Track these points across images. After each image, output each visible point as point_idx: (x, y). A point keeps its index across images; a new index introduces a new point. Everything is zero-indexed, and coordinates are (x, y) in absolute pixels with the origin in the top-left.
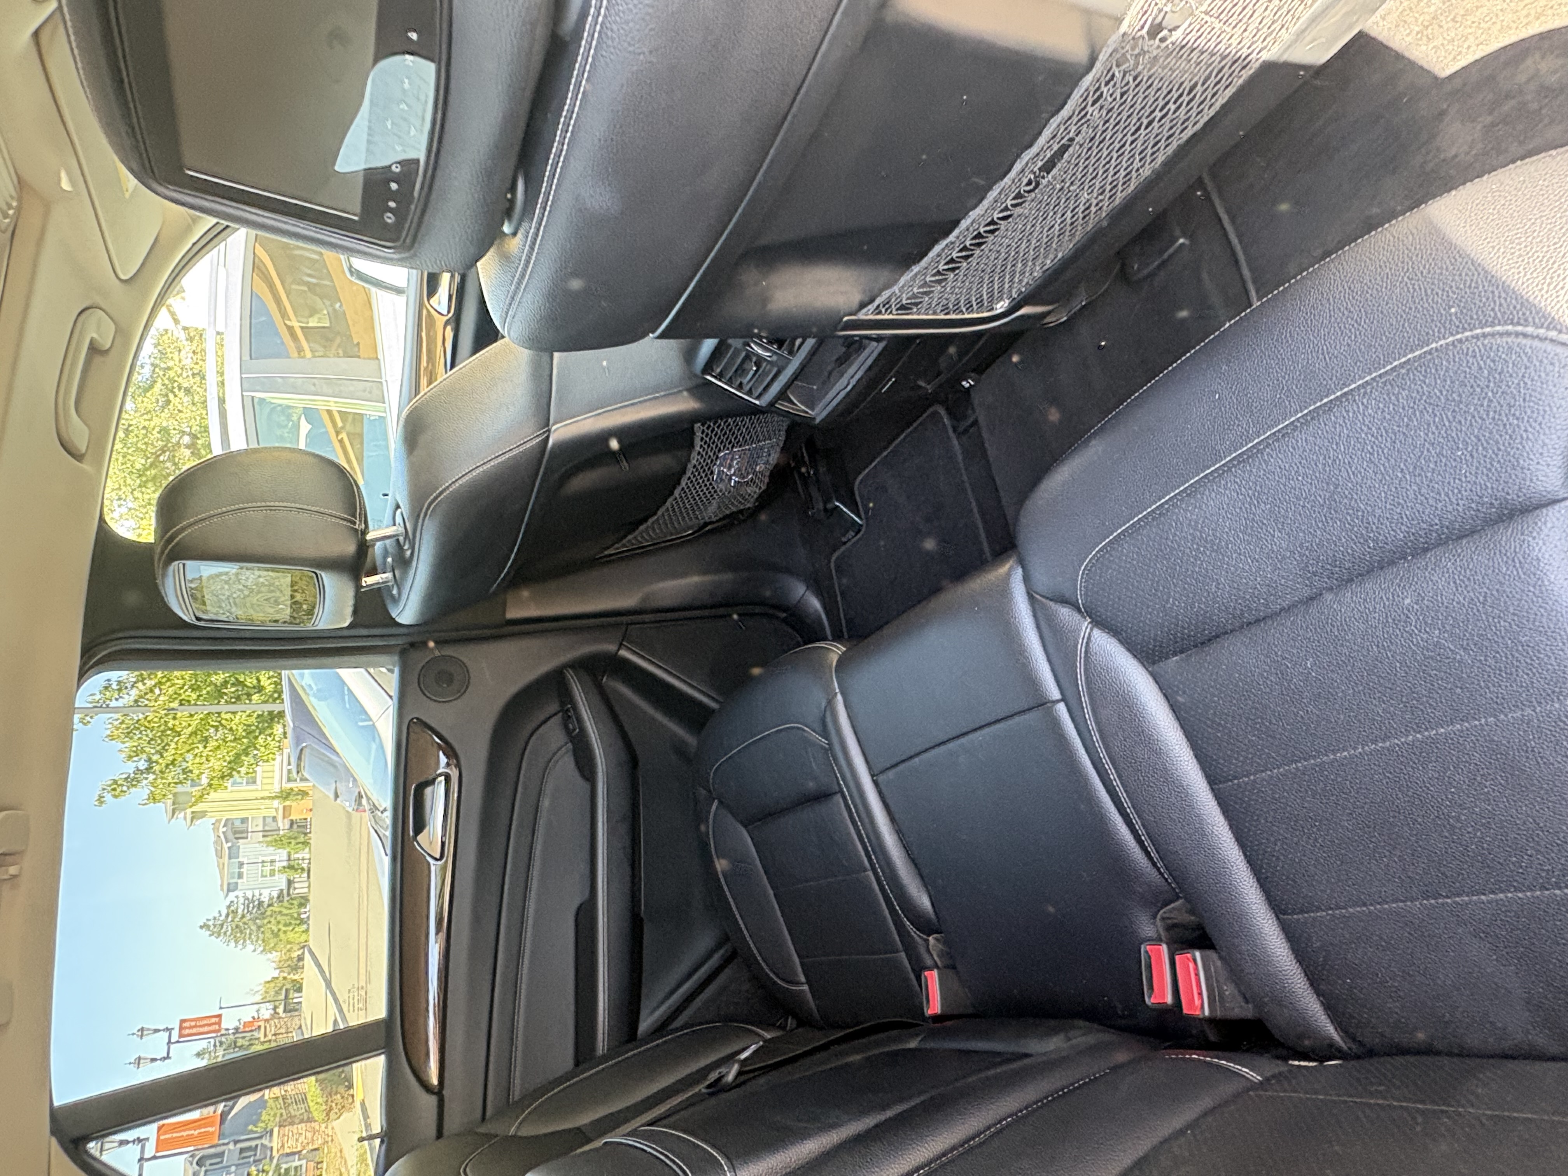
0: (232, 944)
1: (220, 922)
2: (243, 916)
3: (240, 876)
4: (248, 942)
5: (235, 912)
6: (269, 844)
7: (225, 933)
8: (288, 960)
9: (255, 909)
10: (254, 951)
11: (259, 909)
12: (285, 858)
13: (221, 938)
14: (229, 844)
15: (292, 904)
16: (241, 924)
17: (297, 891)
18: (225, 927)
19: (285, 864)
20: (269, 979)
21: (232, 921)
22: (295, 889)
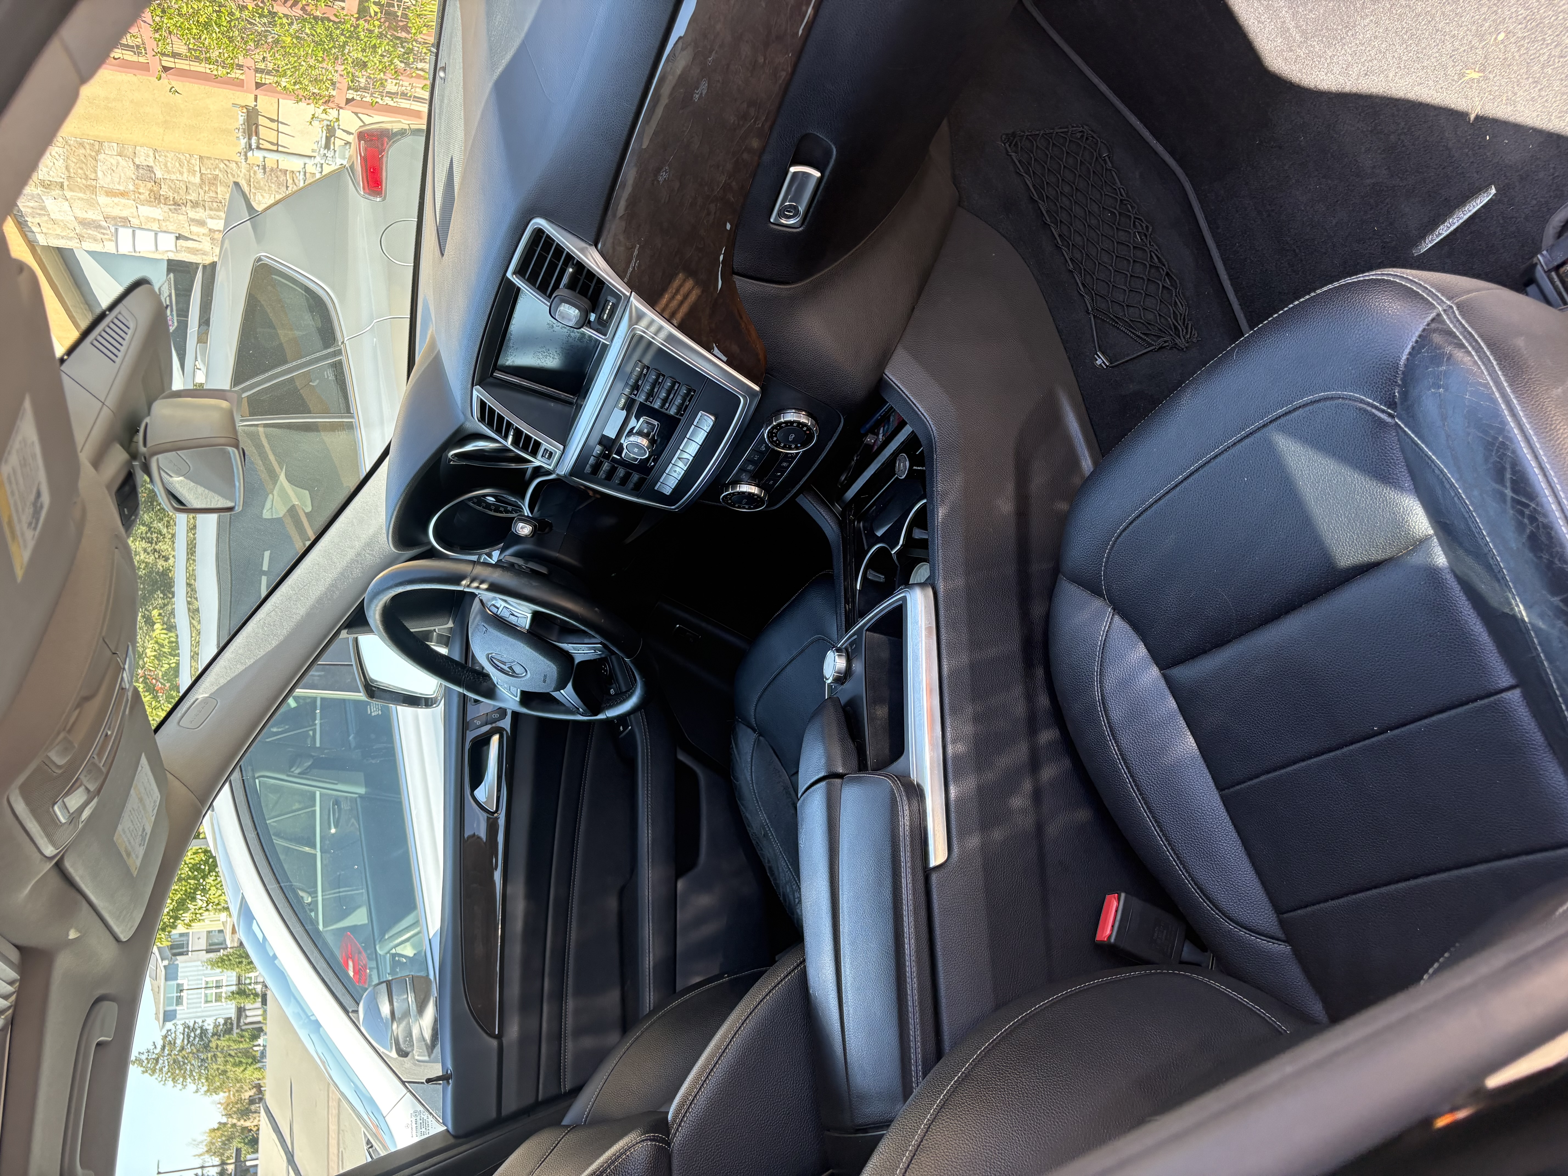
0: (170, 1083)
1: (154, 1056)
2: (183, 1049)
3: (179, 1001)
4: (189, 1080)
5: (172, 1044)
6: (214, 964)
7: (161, 1070)
8: (237, 1103)
9: (197, 1039)
10: (197, 1091)
11: (201, 1038)
12: (234, 980)
13: (156, 1075)
14: (166, 963)
15: (242, 1037)
16: (180, 1059)
17: (249, 1020)
18: (161, 1061)
19: (234, 988)
20: (216, 1126)
21: (169, 1055)
22: (247, 1016)
